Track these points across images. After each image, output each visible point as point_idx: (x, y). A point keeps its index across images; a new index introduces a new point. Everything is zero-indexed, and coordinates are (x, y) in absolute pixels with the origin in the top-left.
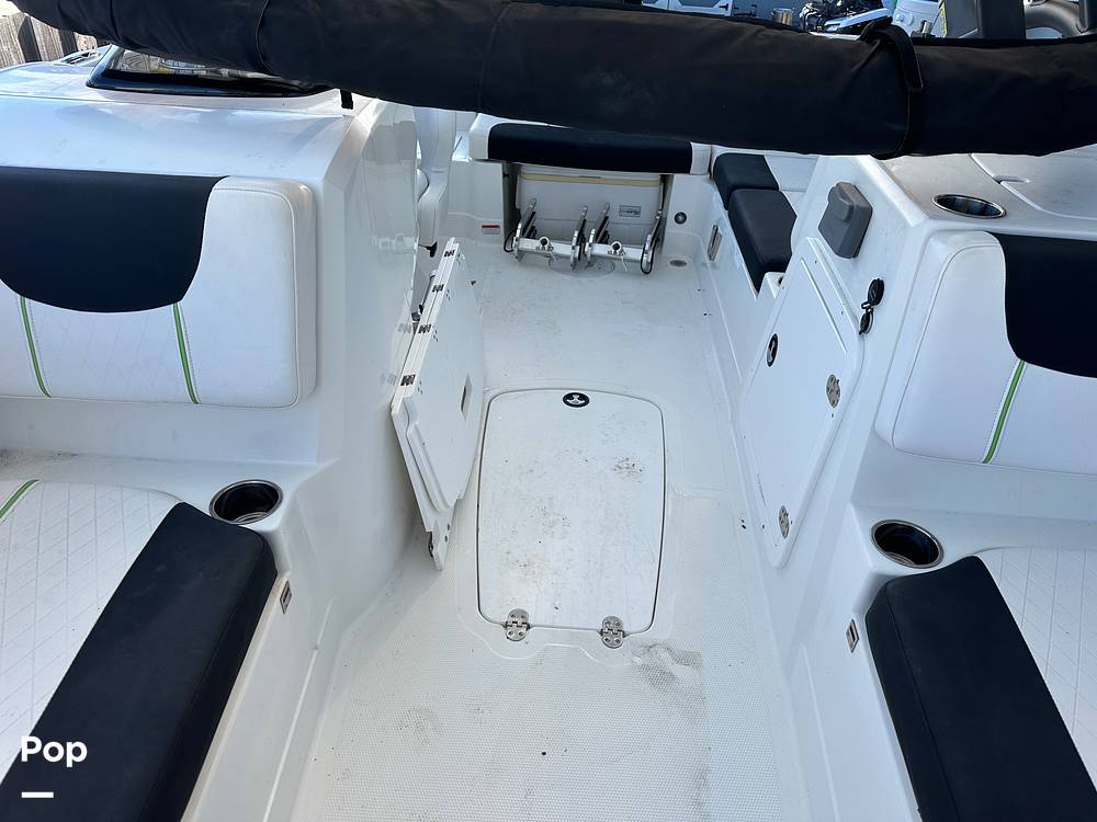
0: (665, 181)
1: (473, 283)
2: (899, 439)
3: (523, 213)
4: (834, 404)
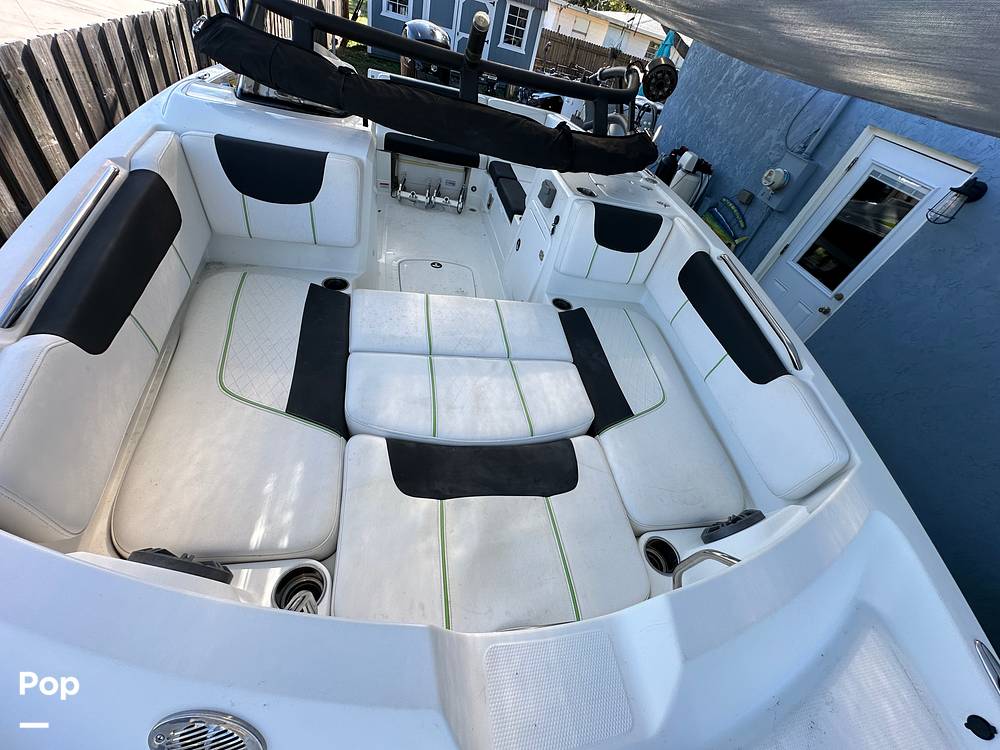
0: (467, 171)
1: (379, 211)
2: (562, 269)
3: (400, 179)
4: (541, 260)
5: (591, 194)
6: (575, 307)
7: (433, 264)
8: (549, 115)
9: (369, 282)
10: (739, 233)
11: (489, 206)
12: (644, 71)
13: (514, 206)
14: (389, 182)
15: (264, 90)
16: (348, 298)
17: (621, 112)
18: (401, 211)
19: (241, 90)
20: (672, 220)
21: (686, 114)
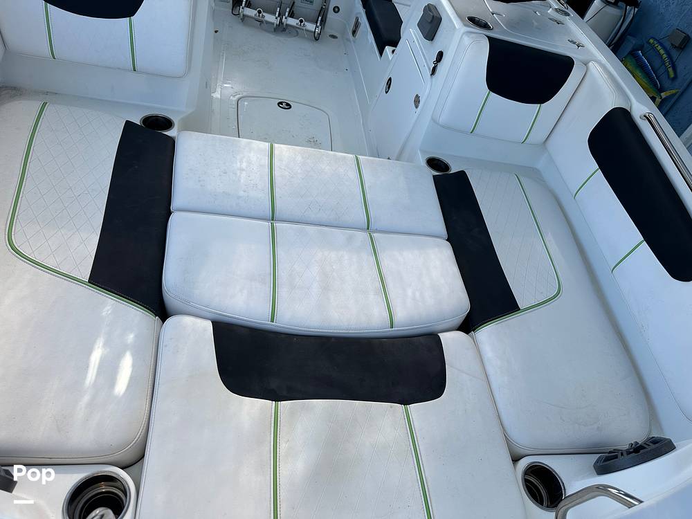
1: (216, 32)
2: (443, 119)
4: (417, 107)
5: (485, 26)
6: (454, 170)
7: (281, 103)
9: (198, 124)
10: (667, 84)
11: (354, 33)
13: (386, 35)
18: (243, 34)
20: (586, 64)
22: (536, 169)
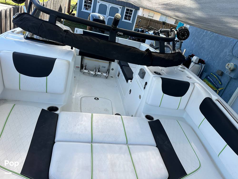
0: (110, 63)
1: (75, 77)
2: (149, 103)
3: (84, 65)
4: (140, 99)
5: (160, 74)
6: (155, 119)
7: (95, 98)
8: (141, 44)
9: (67, 109)
10: (219, 86)
11: (118, 76)
12: (177, 31)
13: (128, 76)
14: (80, 66)
15: (35, 37)
16: (57, 115)
17: (169, 44)
18: (83, 78)
19: (27, 36)
20: (194, 84)
21: (192, 43)
22: (183, 118)
